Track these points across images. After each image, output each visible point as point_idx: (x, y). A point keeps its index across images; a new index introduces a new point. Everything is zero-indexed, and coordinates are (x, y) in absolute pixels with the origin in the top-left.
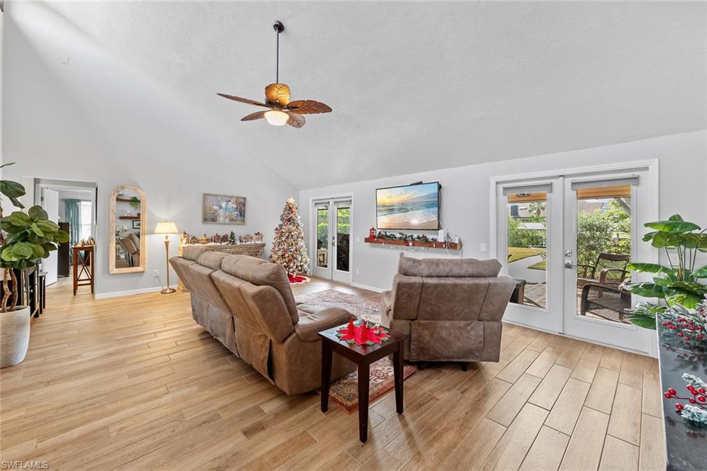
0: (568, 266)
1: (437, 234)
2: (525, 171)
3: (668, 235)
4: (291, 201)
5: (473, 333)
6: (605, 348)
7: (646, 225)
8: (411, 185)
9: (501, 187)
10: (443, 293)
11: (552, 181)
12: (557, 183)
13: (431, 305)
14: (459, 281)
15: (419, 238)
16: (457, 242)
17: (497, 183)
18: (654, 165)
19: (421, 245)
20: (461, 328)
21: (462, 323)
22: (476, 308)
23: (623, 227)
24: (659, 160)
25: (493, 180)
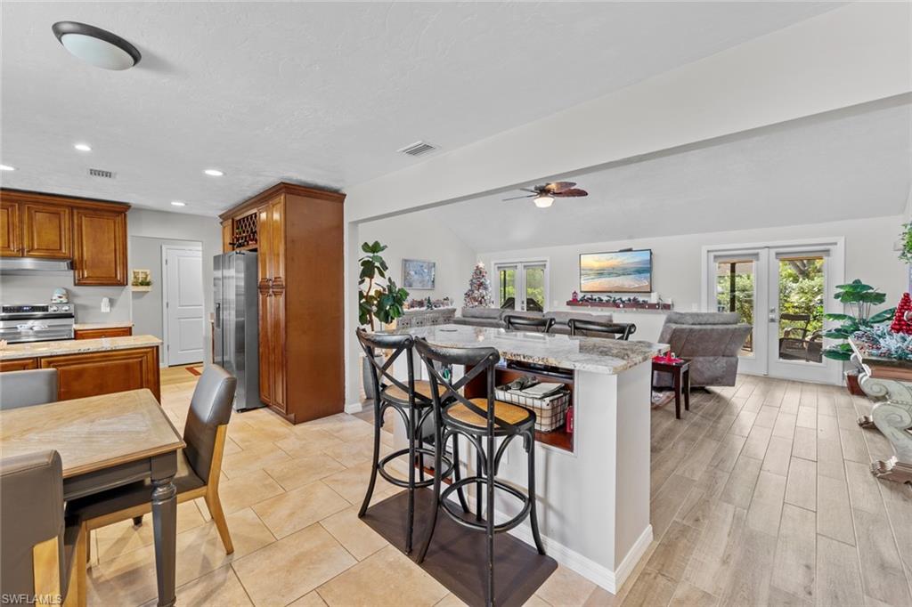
0: (773, 320)
1: (650, 296)
2: (735, 242)
3: (853, 294)
4: (481, 265)
5: (718, 365)
6: (802, 383)
7: (837, 287)
8: (621, 251)
9: (712, 255)
10: (704, 336)
11: (759, 251)
12: (763, 253)
13: (693, 344)
14: (715, 327)
15: (629, 300)
16: (670, 303)
17: (708, 251)
18: (841, 242)
19: (633, 306)
20: (710, 362)
21: (712, 358)
22: (723, 347)
23: (802, 288)
24: (845, 239)
25: (704, 249)
